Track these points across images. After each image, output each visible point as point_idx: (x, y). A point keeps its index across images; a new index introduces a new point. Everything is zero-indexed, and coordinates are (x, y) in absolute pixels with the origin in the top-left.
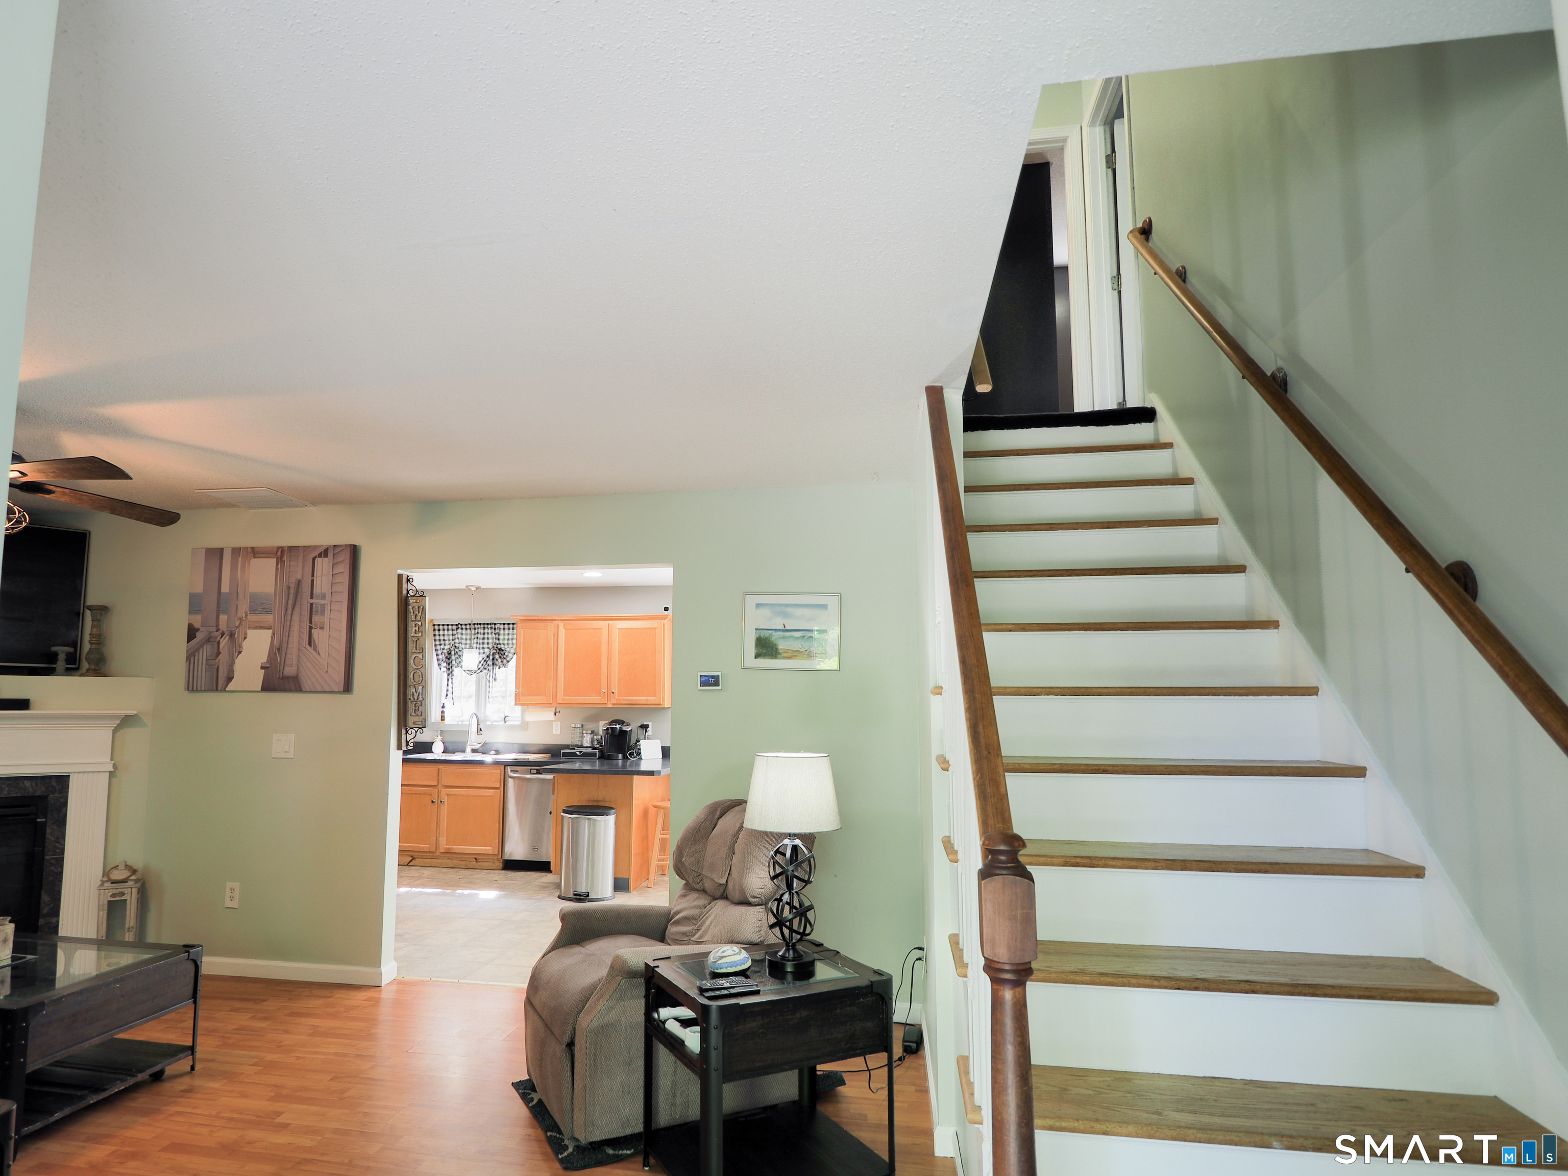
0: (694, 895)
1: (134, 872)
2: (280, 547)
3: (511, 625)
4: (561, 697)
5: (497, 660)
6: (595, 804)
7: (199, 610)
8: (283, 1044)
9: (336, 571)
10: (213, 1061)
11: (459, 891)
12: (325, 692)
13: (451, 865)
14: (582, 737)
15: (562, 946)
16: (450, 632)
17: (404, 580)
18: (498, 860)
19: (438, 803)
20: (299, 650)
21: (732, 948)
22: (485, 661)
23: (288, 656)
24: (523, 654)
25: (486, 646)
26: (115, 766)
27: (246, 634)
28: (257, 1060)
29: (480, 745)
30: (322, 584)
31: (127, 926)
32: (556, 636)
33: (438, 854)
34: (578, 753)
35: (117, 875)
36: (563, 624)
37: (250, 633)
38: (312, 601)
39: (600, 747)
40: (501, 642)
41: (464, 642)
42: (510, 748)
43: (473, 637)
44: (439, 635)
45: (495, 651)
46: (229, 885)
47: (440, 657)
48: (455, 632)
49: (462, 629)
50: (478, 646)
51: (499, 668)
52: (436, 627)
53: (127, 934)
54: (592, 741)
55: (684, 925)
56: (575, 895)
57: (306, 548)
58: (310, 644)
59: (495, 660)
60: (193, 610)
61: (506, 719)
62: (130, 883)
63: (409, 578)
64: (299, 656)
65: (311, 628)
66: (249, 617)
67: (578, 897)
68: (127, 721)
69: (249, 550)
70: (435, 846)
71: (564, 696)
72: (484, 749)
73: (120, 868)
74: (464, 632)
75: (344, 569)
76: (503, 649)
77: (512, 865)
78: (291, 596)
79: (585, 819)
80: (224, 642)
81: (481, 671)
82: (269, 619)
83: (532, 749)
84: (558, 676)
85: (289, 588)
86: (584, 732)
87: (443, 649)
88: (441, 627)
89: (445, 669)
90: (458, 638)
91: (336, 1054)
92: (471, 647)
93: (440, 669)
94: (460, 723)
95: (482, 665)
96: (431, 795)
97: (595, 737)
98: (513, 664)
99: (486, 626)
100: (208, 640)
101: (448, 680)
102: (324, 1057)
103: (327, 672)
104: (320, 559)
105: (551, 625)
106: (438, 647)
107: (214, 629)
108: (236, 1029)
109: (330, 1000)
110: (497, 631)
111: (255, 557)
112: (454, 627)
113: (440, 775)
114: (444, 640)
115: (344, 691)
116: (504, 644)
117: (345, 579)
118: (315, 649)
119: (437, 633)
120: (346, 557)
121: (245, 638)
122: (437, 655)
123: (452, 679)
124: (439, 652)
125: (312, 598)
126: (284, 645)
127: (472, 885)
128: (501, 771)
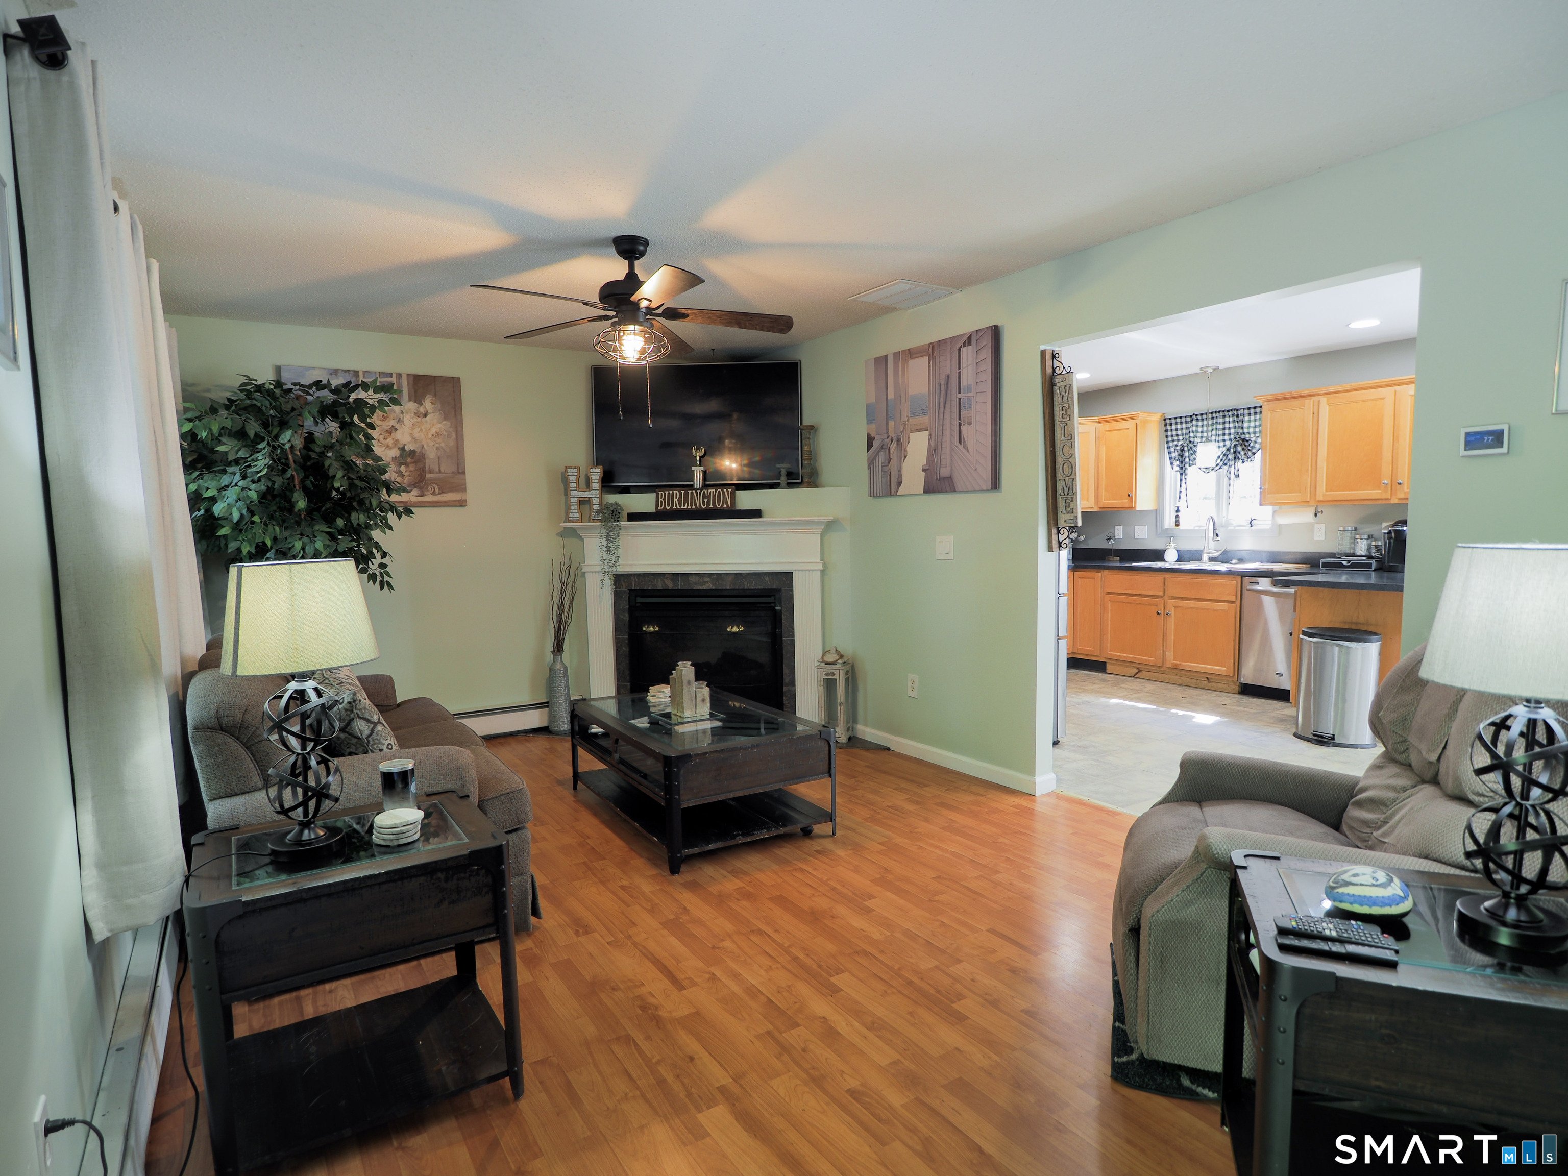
0: (1393, 769)
1: (841, 657)
2: (931, 343)
3: (1255, 409)
4: (1322, 492)
5: (1239, 453)
6: (1354, 627)
7: (874, 420)
8: (916, 830)
9: (980, 358)
10: (853, 830)
11: (1174, 711)
12: (974, 491)
13: (1180, 682)
14: (1354, 541)
15: (1177, 801)
16: (1184, 426)
17: (1048, 357)
18: (1233, 682)
19: (1164, 615)
20: (952, 449)
21: (1374, 872)
22: (1224, 455)
23: (943, 457)
24: (1270, 442)
25: (1227, 437)
26: (825, 565)
27: (909, 438)
28: (886, 840)
29: (1219, 553)
30: (968, 377)
31: (838, 701)
32: (1316, 415)
33: (1164, 668)
34: (1345, 563)
35: (830, 658)
36: (1326, 398)
37: (912, 435)
38: (959, 395)
39: (1380, 556)
40: (1246, 430)
41: (1199, 435)
42: (1255, 556)
43: (1210, 428)
44: (1172, 430)
45: (1238, 443)
46: (911, 676)
47: (1173, 455)
48: (1189, 425)
49: (1197, 420)
50: (1217, 439)
51: (1243, 462)
52: (1168, 422)
53: (839, 708)
54: (1369, 549)
55: (1369, 811)
56: (1314, 735)
57: (953, 339)
58: (960, 442)
59: (1238, 453)
60: (869, 421)
61: (1253, 523)
62: (838, 666)
63: (1054, 353)
64: (952, 455)
65: (960, 424)
66: (910, 420)
67: (1320, 739)
68: (830, 526)
69: (907, 352)
70: (1161, 661)
71: (1326, 491)
72: (1225, 557)
73: (832, 652)
74: (1200, 423)
75: (987, 354)
76: (1248, 439)
77: (1249, 690)
78: (943, 393)
79: (1332, 645)
80: (893, 447)
81: (1220, 468)
82: (926, 420)
83: (1287, 558)
84: (1318, 466)
85: (940, 385)
86: (1357, 536)
87: (1177, 445)
88: (1173, 421)
89: (1178, 468)
90: (1193, 432)
91: (953, 854)
92: (1208, 440)
93: (1173, 468)
94: (1197, 528)
95: (1221, 460)
96: (1156, 606)
97: (1373, 543)
98: (1258, 455)
99: (1227, 414)
100: (882, 447)
101: (1181, 480)
102: (941, 853)
103: (976, 470)
104: (965, 349)
105: (1309, 403)
106: (1171, 444)
107: (885, 436)
108: (888, 807)
109: (981, 798)
110: (1241, 418)
111: (911, 359)
112: (1189, 419)
113: (1166, 585)
114: (1177, 435)
115: (991, 489)
116: (1249, 433)
117: (987, 366)
118: (965, 447)
119: (1169, 428)
120: (987, 341)
121: (909, 442)
122: (1170, 453)
123: (1185, 478)
124: (1172, 450)
125: (959, 393)
126: (939, 446)
127: (1194, 705)
128: (1237, 583)
